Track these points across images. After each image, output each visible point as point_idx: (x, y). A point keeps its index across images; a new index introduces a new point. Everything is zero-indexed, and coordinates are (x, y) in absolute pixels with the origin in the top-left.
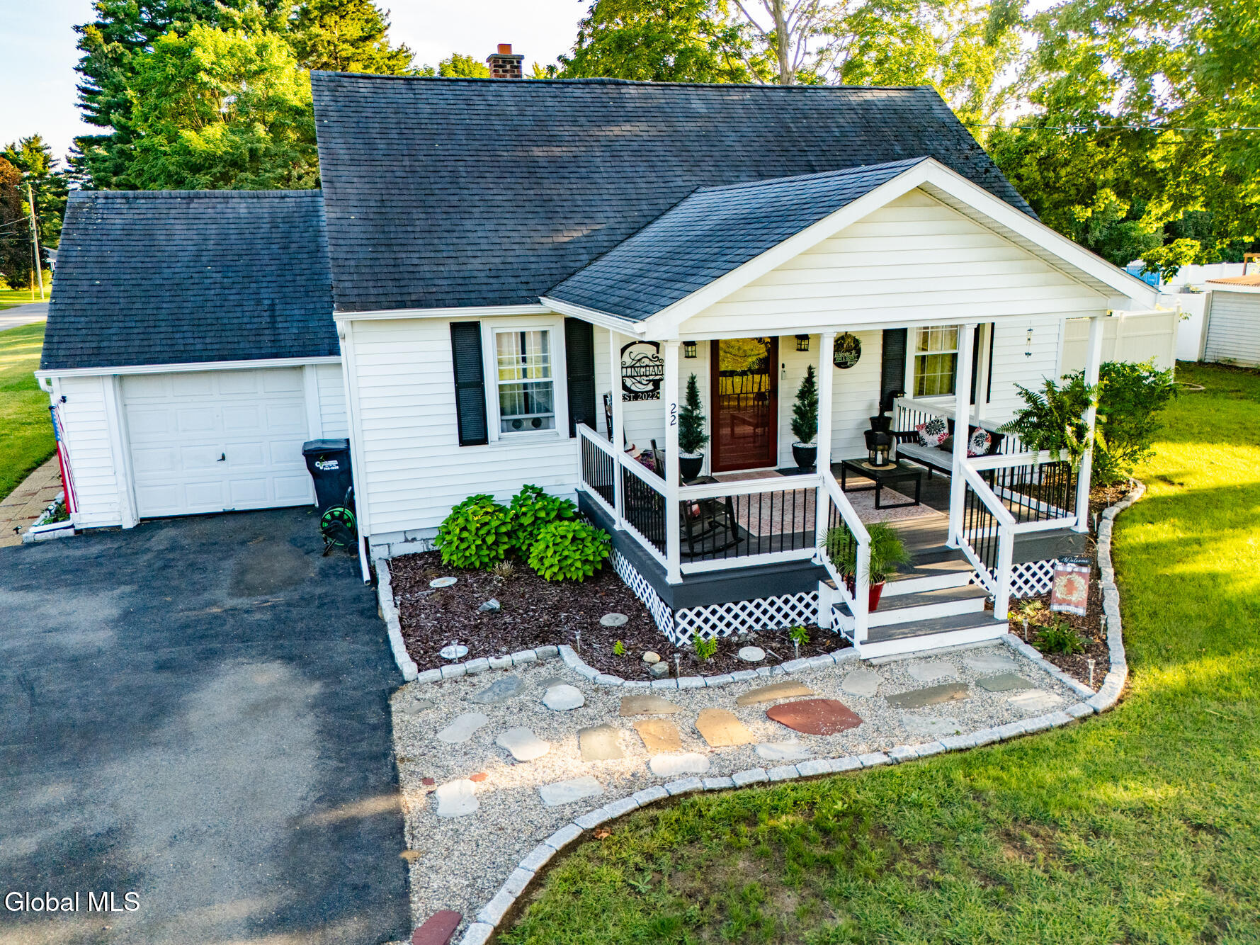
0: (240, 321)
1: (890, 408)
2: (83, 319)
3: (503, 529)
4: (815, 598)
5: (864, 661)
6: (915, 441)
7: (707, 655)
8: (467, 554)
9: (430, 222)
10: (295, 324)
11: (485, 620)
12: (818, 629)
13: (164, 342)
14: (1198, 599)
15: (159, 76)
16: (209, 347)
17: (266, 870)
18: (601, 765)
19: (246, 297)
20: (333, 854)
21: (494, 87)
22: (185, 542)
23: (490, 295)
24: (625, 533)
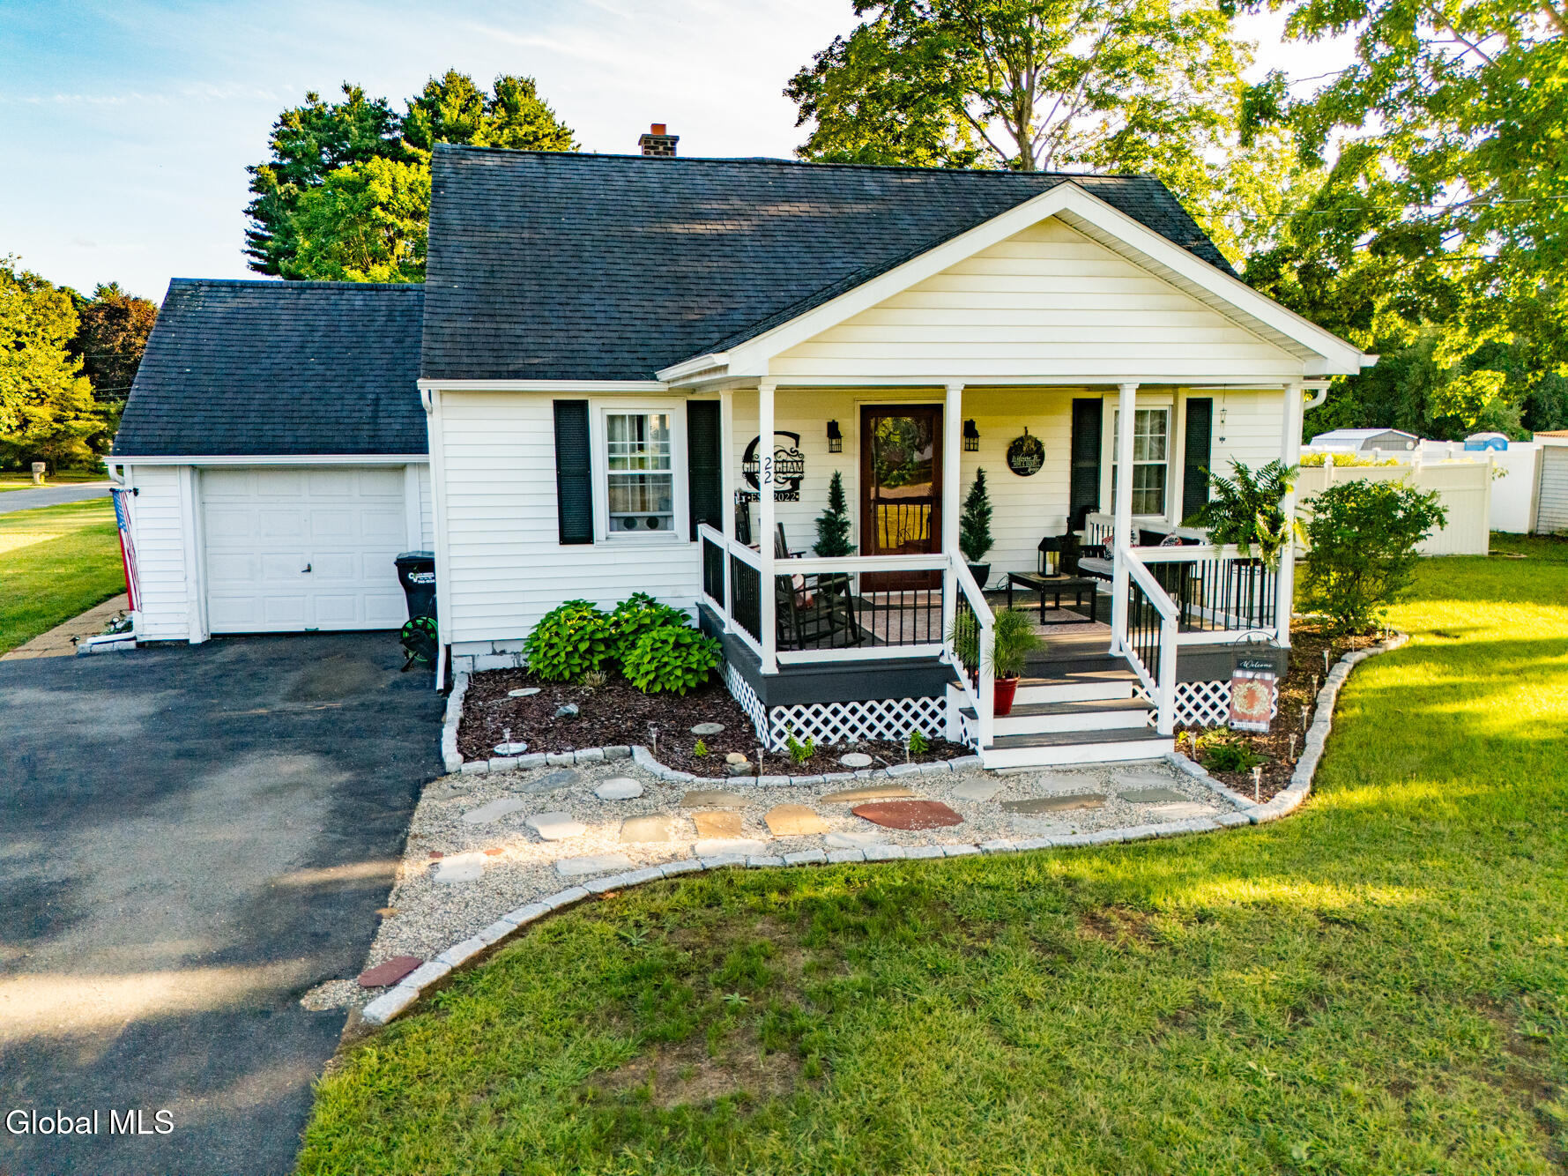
0: (339, 414)
1: (1082, 527)
2: (166, 407)
3: (600, 636)
4: (943, 705)
5: (989, 770)
6: (1102, 556)
7: (801, 758)
8: (555, 662)
9: (542, 294)
10: (400, 420)
11: (559, 725)
12: (945, 742)
13: (252, 433)
14: (1430, 733)
15: (327, 211)
16: (300, 440)
17: (222, 918)
18: (638, 845)
19: (349, 390)
20: (303, 908)
21: (637, 163)
22: (253, 656)
23: (601, 369)
24: (735, 637)
